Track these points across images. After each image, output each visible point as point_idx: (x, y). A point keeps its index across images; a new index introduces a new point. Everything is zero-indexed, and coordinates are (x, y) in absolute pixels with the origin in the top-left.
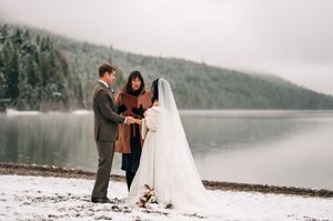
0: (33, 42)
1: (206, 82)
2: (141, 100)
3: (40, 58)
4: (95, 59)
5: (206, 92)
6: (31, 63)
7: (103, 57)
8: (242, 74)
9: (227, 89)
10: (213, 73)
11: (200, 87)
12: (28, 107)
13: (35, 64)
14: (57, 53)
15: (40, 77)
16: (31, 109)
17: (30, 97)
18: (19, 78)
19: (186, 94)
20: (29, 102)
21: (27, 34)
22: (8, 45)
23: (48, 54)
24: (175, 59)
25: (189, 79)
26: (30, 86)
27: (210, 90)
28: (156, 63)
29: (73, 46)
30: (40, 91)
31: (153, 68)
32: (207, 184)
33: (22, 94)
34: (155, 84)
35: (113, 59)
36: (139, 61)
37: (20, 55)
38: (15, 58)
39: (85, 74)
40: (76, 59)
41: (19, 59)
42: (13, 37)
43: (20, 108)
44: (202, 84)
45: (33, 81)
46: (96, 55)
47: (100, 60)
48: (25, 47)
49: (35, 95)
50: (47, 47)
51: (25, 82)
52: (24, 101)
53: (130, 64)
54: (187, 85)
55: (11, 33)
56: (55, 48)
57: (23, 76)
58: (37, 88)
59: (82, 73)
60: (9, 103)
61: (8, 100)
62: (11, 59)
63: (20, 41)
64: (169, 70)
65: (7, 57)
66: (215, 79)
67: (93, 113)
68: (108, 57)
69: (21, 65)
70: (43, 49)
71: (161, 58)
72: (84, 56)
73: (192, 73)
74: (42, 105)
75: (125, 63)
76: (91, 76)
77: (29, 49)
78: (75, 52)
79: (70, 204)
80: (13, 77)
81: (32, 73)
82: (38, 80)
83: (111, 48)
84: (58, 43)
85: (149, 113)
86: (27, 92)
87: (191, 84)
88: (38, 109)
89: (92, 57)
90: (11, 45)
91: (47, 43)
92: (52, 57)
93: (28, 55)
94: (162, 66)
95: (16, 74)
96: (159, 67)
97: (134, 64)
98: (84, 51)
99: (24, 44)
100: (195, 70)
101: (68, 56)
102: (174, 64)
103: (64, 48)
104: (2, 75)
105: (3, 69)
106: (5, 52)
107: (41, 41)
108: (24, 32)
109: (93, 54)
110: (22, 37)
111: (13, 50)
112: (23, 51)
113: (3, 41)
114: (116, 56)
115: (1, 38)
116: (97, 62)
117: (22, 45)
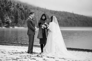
0: (22, 7)
1: (74, 18)
3: (24, 11)
5: (74, 21)
6: (21, 13)
8: (85, 16)
9: (80, 21)
10: (76, 16)
11: (72, 20)
12: (21, 26)
13: (23, 13)
14: (29, 10)
15: (24, 17)
16: (22, 27)
17: (21, 23)
18: (18, 18)
19: (68, 22)
20: (21, 25)
21: (20, 5)
22: (15, 8)
23: (27, 11)
24: (64, 12)
25: (69, 18)
26: (21, 20)
27: (75, 21)
28: (58, 13)
29: (34, 8)
30: (24, 21)
33: (19, 22)
36: (54, 12)
37: (18, 11)
38: (17, 12)
39: (38, 16)
41: (18, 12)
42: (16, 6)
43: (18, 26)
44: (72, 19)
45: (22, 19)
46: (41, 11)
47: (42, 12)
48: (20, 9)
49: (23, 22)
50: (26, 8)
51: (20, 19)
52: (20, 24)
54: (68, 20)
55: (16, 4)
56: (29, 9)
57: (19, 17)
58: (23, 21)
59: (37, 16)
60: (15, 25)
61: (15, 24)
62: (16, 12)
63: (18, 7)
64: (63, 15)
65: (14, 11)
66: (76, 18)
68: (44, 11)
69: (19, 14)
70: (25, 9)
71: (60, 12)
72: (37, 11)
73: (69, 16)
74: (25, 26)
77: (21, 9)
78: (35, 10)
80: (16, 17)
81: (22, 16)
82: (24, 18)
83: (45, 9)
84: (30, 7)
86: (21, 22)
87: (69, 19)
88: (24, 27)
89: (39, 11)
90: (16, 8)
92: (28, 11)
93: (21, 11)
94: (61, 14)
95: (17, 16)
96: (59, 14)
97: (52, 13)
98: (37, 10)
100: (70, 15)
102: (64, 13)
103: (31, 9)
104: (13, 17)
105: (13, 15)
106: (14, 10)
107: (24, 7)
108: (20, 4)
109: (40, 10)
110: (19, 5)
111: (16, 9)
112: (19, 10)
113: (13, 7)
114: (47, 11)
115: (13, 6)
116: (41, 13)
117: (19, 8)
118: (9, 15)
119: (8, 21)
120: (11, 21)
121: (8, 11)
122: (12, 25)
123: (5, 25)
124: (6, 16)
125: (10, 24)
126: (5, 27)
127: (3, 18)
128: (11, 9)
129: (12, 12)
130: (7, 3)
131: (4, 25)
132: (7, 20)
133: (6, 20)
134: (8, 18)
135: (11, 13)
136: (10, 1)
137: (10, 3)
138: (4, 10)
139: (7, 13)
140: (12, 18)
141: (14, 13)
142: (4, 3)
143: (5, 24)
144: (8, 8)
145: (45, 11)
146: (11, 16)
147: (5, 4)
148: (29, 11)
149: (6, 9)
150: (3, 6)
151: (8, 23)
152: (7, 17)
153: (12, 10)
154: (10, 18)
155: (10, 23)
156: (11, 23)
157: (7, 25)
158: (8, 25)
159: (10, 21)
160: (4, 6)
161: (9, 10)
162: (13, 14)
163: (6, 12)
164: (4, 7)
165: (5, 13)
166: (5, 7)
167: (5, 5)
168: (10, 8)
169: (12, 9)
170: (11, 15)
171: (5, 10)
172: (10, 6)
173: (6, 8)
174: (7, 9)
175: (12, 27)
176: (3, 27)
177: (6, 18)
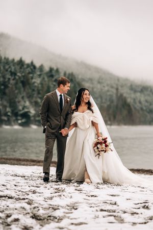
4: (106, 88)
7: (112, 87)
21: (57, 71)
22: (44, 78)
28: (151, 91)
29: (91, 80)
31: (149, 95)
35: (120, 88)
36: (140, 90)
37: (52, 86)
38: (49, 87)
40: (93, 88)
42: (47, 73)
46: (108, 85)
47: (110, 89)
48: (56, 80)
50: (72, 80)
53: (132, 92)
56: (77, 80)
63: (52, 76)
65: (42, 87)
68: (115, 86)
72: (99, 86)
75: (129, 91)
76: (104, 101)
78: (92, 83)
83: (118, 80)
84: (80, 77)
89: (104, 87)
90: (46, 79)
92: (75, 85)
97: (135, 91)
98: (99, 82)
99: (55, 78)
101: (87, 86)
103: (83, 80)
104: (39, 100)
105: (40, 96)
106: (41, 84)
107: (67, 75)
108: (55, 68)
109: (105, 85)
110: (54, 73)
111: (47, 83)
112: (54, 83)
113: (40, 75)
114: (122, 86)
115: (39, 73)
116: (108, 91)
117: (54, 79)
118: (30, 97)
119: (26, 110)
120: (35, 110)
121: (28, 87)
122: (36, 121)
123: (20, 122)
124: (23, 98)
125: (32, 118)
126: (20, 125)
127: (15, 102)
128: (34, 80)
129: (36, 89)
130: (25, 66)
131: (17, 120)
132: (23, 109)
133: (21, 108)
134: (27, 104)
135: (33, 90)
136: (32, 63)
137: (32, 68)
138: (16, 83)
139: (24, 90)
140: (36, 103)
141: (41, 92)
142: (18, 67)
143: (19, 118)
144: (28, 80)
145: (117, 85)
146: (34, 99)
147: (21, 68)
148: (77, 85)
149: (23, 82)
150: (13, 74)
151: (26, 115)
152: (25, 102)
153: (36, 84)
154: (31, 103)
155: (31, 115)
156: (34, 116)
157: (23, 121)
158: (26, 120)
159: (32, 112)
160: (19, 74)
161: (29, 84)
162: (39, 93)
163: (22, 89)
164: (17, 77)
165: (20, 92)
166: (20, 78)
167: (20, 72)
168: (32, 78)
169: (37, 81)
170: (35, 95)
171: (21, 85)
172: (31, 75)
173: (22, 79)
174: (25, 83)
175: (35, 125)
176: (15, 125)
177: (22, 103)
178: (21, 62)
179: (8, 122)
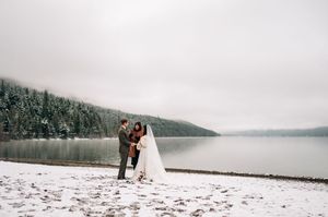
0: (86, 109)
2: (139, 134)
3: (89, 115)
6: (85, 118)
12: (84, 137)
13: (87, 118)
14: (96, 114)
20: (84, 135)
21: (83, 106)
23: (92, 114)
26: (85, 128)
29: (103, 111)
30: (89, 130)
32: (167, 170)
33: (81, 131)
34: (145, 127)
37: (80, 114)
38: (78, 115)
41: (80, 116)
43: (80, 137)
45: (86, 126)
48: (82, 111)
49: (87, 131)
50: (92, 111)
51: (83, 126)
52: (82, 134)
55: (76, 105)
56: (96, 111)
57: (81, 123)
58: (88, 128)
61: (75, 134)
62: (76, 116)
63: (80, 109)
65: (74, 115)
67: (118, 139)
69: (81, 119)
70: (90, 112)
74: (90, 136)
77: (84, 112)
79: (107, 180)
80: (77, 123)
81: (85, 122)
82: (88, 125)
85: (142, 139)
86: (84, 130)
88: (88, 138)
90: (77, 110)
91: (92, 109)
93: (84, 115)
95: (79, 122)
101: (101, 115)
103: (99, 111)
104: (73, 123)
105: (73, 120)
106: (74, 113)
107: (89, 108)
110: (81, 107)
111: (77, 112)
113: (73, 108)
114: (122, 115)
118: (66, 121)
119: (64, 129)
120: (70, 129)
121: (65, 115)
122: (70, 135)
124: (62, 121)
125: (68, 134)
127: (57, 124)
129: (70, 116)
130: (64, 103)
131: (59, 135)
133: (61, 127)
134: (65, 125)
136: (68, 101)
137: (68, 104)
138: (58, 113)
139: (63, 117)
140: (71, 125)
141: (74, 118)
143: (60, 133)
145: (119, 114)
147: (61, 104)
149: (62, 113)
150: (57, 107)
151: (64, 132)
153: (70, 114)
154: (67, 124)
155: (68, 132)
157: (63, 135)
158: (65, 135)
159: (68, 130)
160: (60, 107)
161: (66, 113)
164: (59, 109)
165: (60, 118)
168: (68, 110)
169: (71, 112)
170: (70, 120)
173: (62, 110)
174: (64, 112)
175: (70, 138)
176: (58, 138)
177: (62, 124)
178: (61, 100)
179: (53, 136)
